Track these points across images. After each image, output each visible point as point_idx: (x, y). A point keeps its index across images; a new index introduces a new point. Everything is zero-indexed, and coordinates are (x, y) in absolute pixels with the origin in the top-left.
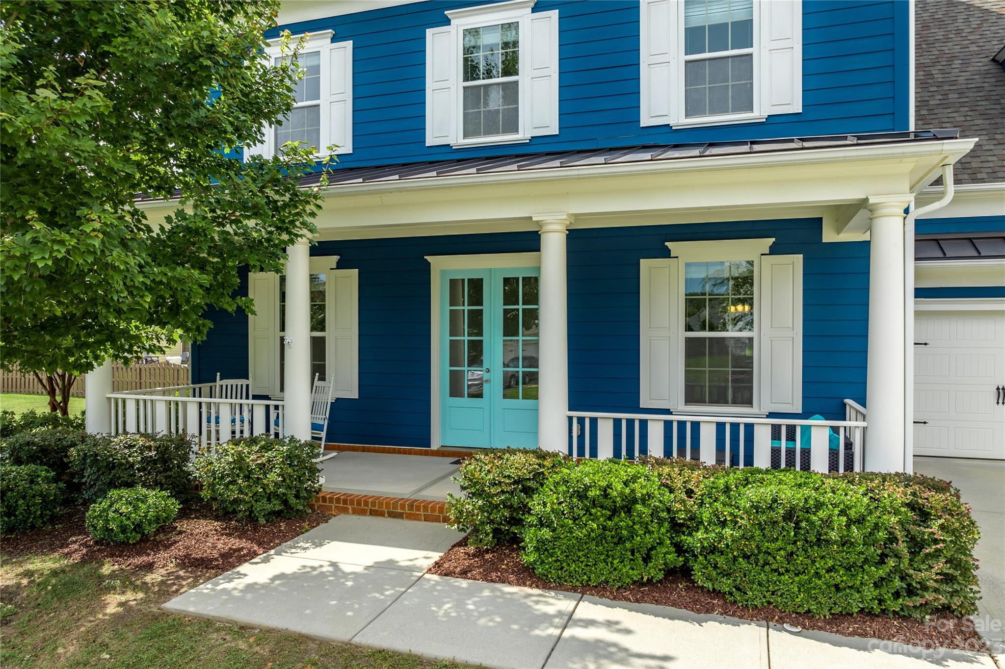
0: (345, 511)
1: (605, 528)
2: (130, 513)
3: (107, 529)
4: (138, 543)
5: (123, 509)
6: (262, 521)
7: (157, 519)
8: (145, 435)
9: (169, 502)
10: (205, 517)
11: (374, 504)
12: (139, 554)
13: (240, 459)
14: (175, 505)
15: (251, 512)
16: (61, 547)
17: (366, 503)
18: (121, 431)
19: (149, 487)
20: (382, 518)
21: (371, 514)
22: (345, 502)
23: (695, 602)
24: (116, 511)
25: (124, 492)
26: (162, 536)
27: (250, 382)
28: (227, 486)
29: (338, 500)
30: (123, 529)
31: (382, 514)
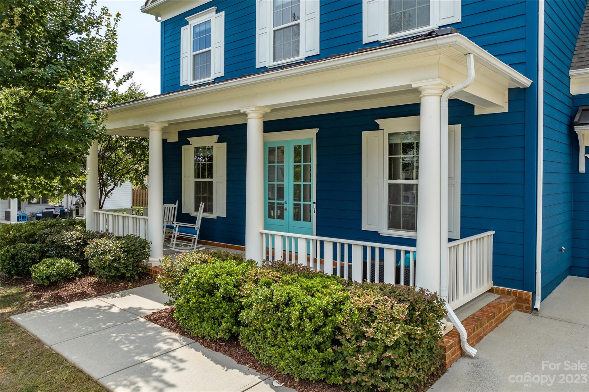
23: (241, 358)
26: (62, 284)
27: (176, 206)
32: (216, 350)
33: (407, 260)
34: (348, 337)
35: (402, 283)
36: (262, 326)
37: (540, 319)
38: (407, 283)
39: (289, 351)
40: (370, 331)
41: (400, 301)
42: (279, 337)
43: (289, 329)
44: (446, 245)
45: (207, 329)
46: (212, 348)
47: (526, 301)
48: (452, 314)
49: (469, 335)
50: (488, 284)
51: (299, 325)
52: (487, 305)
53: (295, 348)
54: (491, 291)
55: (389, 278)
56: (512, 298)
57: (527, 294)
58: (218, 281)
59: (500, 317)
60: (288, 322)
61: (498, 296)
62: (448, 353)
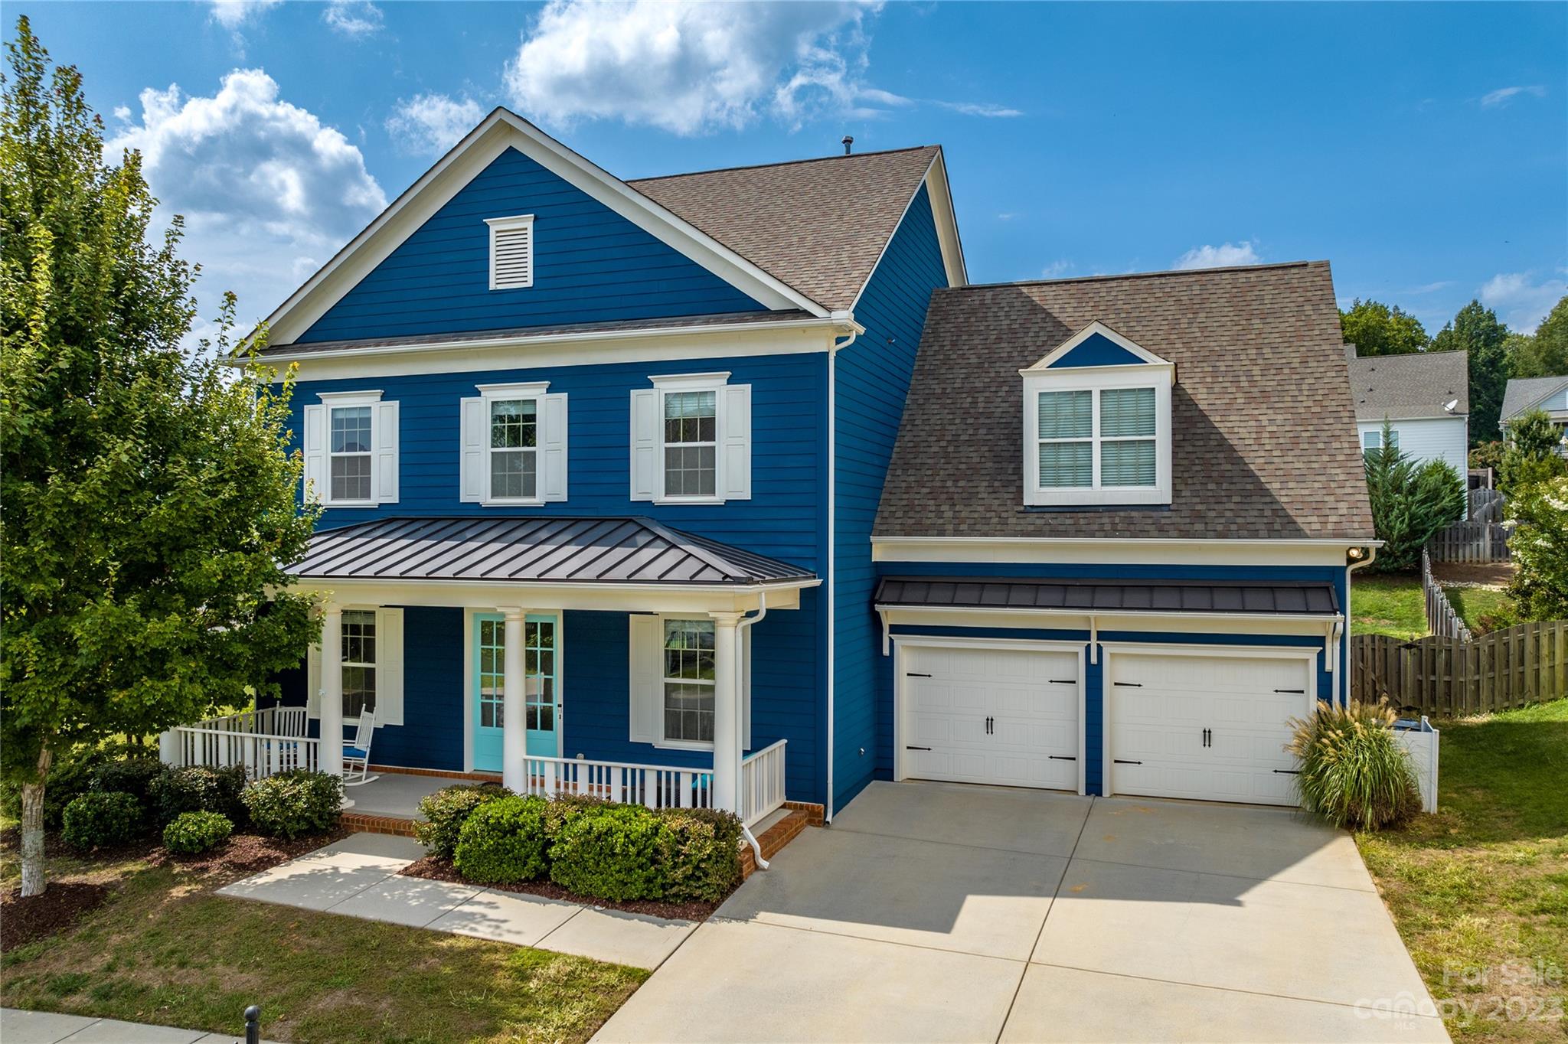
0: (363, 829)
1: (499, 844)
2: (196, 831)
3: (179, 843)
4: (200, 852)
5: (190, 828)
6: (293, 837)
7: (215, 835)
8: (210, 769)
9: (224, 823)
10: (253, 834)
11: (383, 824)
12: (202, 860)
13: (276, 791)
14: (229, 826)
15: (285, 831)
16: (145, 856)
17: (378, 824)
18: (189, 764)
19: (212, 811)
20: (389, 835)
21: (382, 832)
22: (363, 822)
23: (552, 892)
24: (185, 829)
25: (191, 816)
26: (218, 848)
27: (306, 709)
28: (267, 810)
29: (358, 821)
30: (190, 842)
31: (389, 832)
32: (519, 892)
33: (704, 781)
34: (666, 856)
35: (699, 806)
36: (582, 857)
37: (830, 832)
38: (704, 805)
39: (612, 875)
40: (685, 849)
41: (706, 822)
42: (602, 864)
43: (614, 855)
44: (741, 762)
45: (510, 871)
46: (513, 891)
47: (819, 813)
48: (747, 832)
49: (762, 851)
50: (781, 799)
51: (624, 850)
52: (780, 822)
53: (619, 871)
54: (784, 806)
55: (686, 802)
56: (805, 811)
57: (818, 807)
58: (521, 820)
59: (791, 833)
60: (612, 849)
61: (791, 811)
62: (745, 866)
